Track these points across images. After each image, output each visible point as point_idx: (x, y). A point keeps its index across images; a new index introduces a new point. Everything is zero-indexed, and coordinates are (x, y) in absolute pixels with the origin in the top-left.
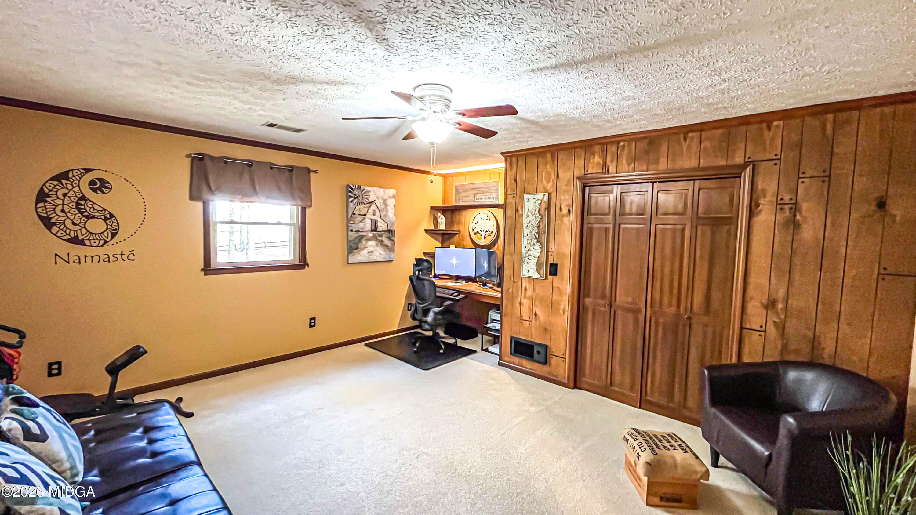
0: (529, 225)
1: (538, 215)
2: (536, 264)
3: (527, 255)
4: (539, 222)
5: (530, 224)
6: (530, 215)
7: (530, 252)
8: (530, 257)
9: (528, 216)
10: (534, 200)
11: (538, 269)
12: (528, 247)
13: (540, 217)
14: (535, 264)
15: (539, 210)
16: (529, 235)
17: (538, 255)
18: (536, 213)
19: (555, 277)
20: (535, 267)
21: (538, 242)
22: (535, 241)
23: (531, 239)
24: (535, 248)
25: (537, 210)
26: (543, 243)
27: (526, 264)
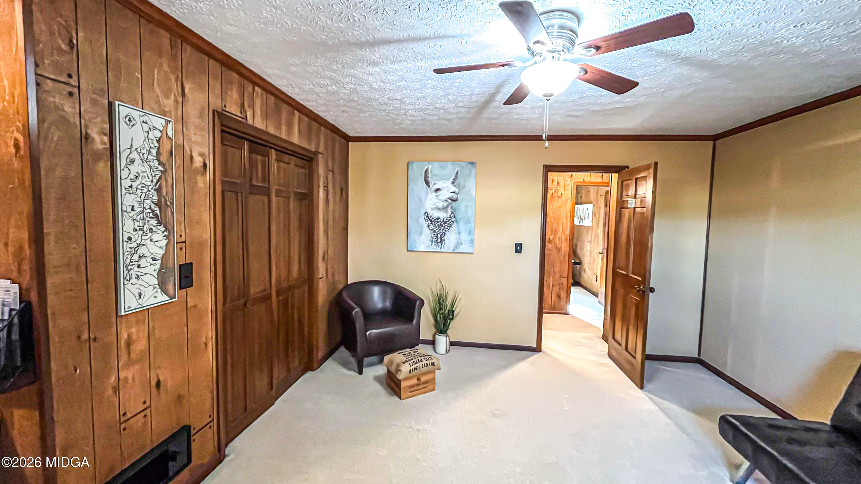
0: (135, 185)
1: (156, 163)
2: (158, 273)
3: (136, 257)
4: (160, 178)
5: (138, 182)
6: (138, 161)
7: (142, 250)
8: (143, 263)
9: (133, 161)
10: (146, 127)
11: (162, 286)
12: (137, 237)
13: (160, 168)
14: (155, 274)
15: (158, 153)
16: (137, 209)
17: (162, 252)
18: (150, 157)
19: (189, 289)
20: (156, 282)
21: (160, 223)
22: (153, 222)
23: (143, 219)
24: (155, 237)
25: (154, 152)
26: (170, 228)
27: (134, 281)
